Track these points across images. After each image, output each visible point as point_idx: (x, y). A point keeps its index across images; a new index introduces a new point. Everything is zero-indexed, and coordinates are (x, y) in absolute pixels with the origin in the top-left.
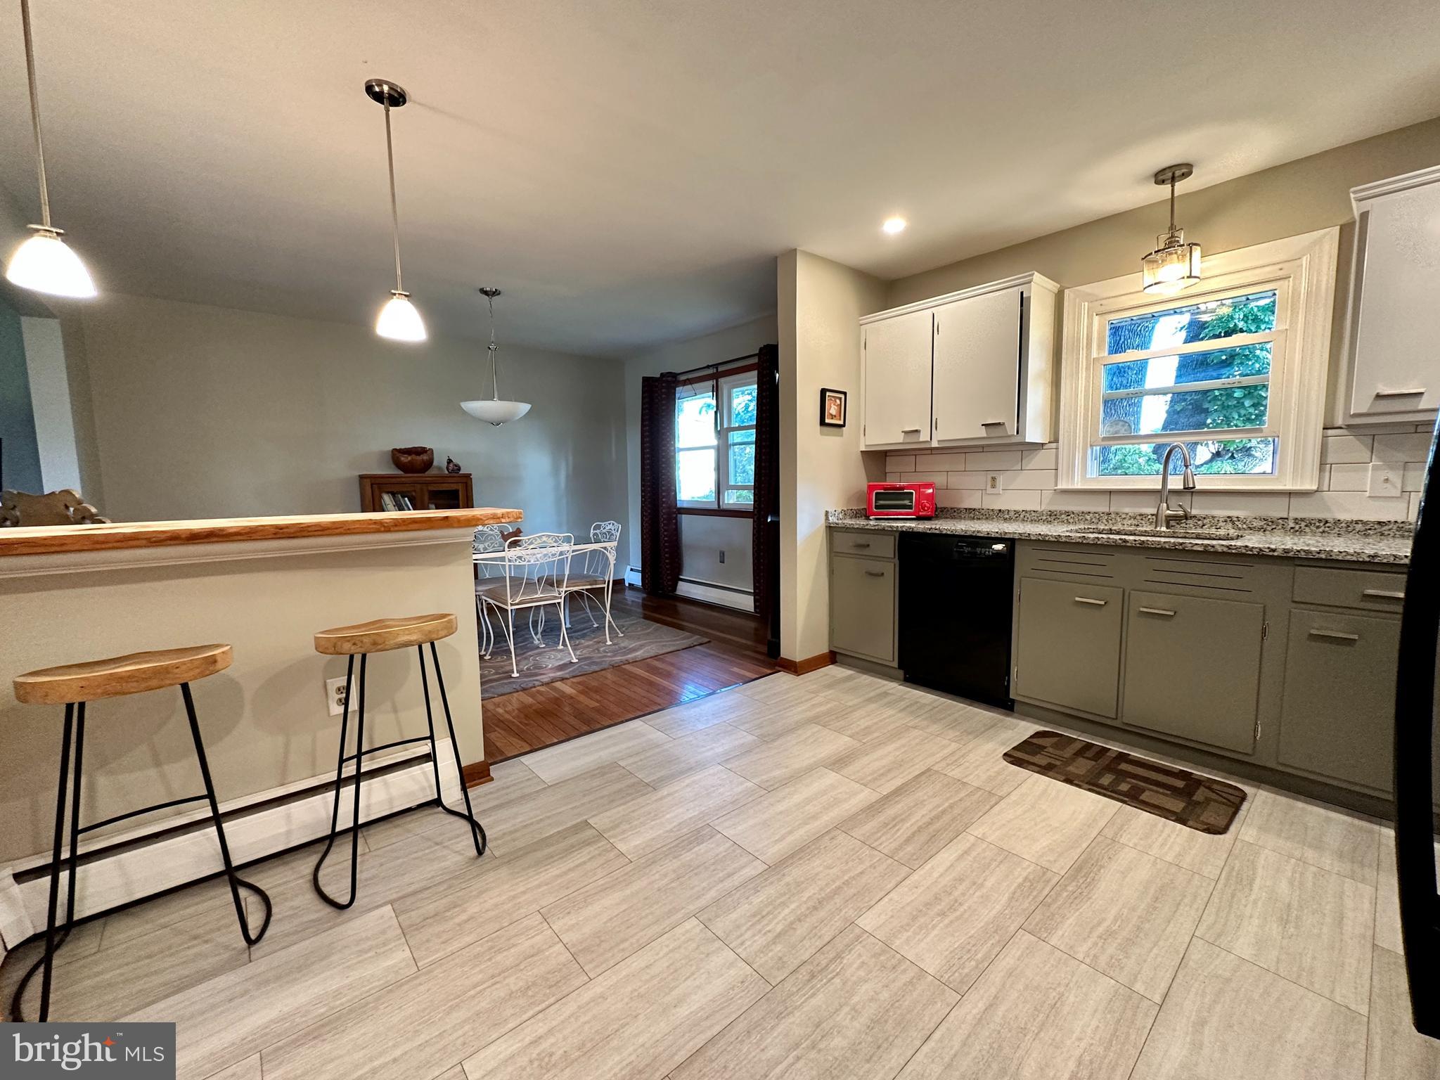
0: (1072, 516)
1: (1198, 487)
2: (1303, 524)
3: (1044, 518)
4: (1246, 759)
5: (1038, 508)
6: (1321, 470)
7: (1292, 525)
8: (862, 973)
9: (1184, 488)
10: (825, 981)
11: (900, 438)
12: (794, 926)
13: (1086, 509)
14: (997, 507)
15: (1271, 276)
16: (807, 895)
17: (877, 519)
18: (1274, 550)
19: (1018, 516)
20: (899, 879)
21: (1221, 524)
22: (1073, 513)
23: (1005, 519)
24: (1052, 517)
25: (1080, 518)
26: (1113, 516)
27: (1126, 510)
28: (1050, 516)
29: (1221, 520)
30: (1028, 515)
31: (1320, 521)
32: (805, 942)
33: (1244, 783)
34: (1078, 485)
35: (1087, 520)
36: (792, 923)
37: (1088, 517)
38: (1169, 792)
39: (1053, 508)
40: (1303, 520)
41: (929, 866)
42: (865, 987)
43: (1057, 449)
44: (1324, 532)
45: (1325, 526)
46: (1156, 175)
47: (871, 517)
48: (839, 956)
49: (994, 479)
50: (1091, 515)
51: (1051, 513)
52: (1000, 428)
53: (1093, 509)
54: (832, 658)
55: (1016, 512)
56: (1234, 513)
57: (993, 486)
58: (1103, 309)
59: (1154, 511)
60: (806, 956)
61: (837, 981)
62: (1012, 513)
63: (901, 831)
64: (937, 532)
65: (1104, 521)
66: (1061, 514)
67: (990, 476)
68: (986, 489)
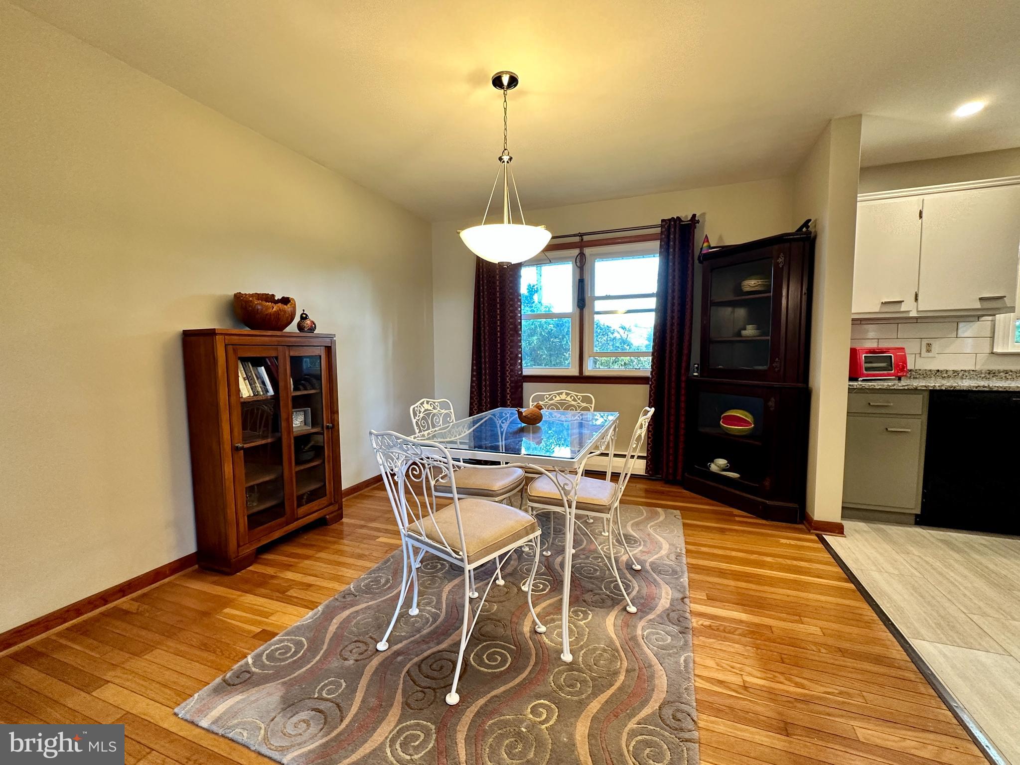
3: (983, 375)
5: (974, 369)
11: (878, 308)
14: (934, 368)
17: (864, 380)
19: (956, 374)
22: (1011, 372)
28: (989, 374)
30: (967, 374)
34: (1010, 350)
39: (990, 367)
43: (993, 321)
47: (860, 379)
49: (929, 345)
51: (989, 372)
52: (999, 301)
55: (954, 371)
57: (928, 351)
62: (951, 372)
66: (1000, 373)
67: (925, 342)
68: (920, 354)
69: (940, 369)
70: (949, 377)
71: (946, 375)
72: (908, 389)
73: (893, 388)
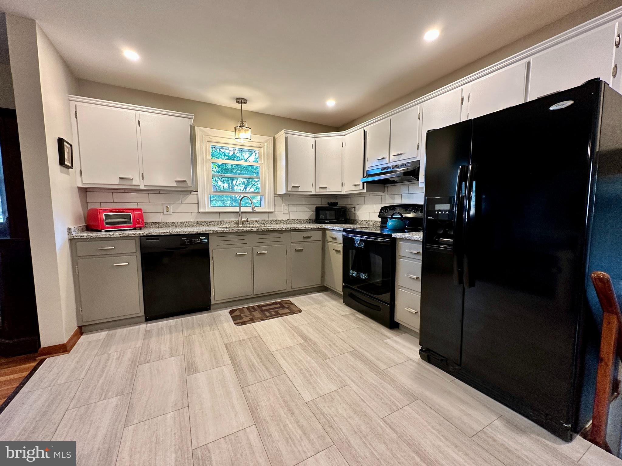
0: (207, 223)
1: (256, 211)
2: (272, 221)
3: (195, 224)
4: (285, 291)
5: (191, 221)
6: (274, 206)
7: (270, 222)
8: (333, 409)
9: (253, 211)
10: (334, 423)
11: (117, 182)
12: (301, 426)
13: (212, 220)
14: (171, 221)
15: (258, 146)
16: (283, 414)
17: (106, 231)
18: (288, 228)
19: (182, 224)
20: (288, 380)
21: (254, 223)
22: (207, 222)
23: (176, 226)
24: (199, 224)
25: (210, 223)
26: (222, 222)
27: (226, 220)
28: (198, 223)
29: (254, 221)
30: (187, 224)
31: (276, 220)
32: (311, 424)
33: (286, 298)
34: (207, 210)
35: (213, 224)
36: (299, 426)
37: (213, 223)
38: (281, 309)
39: (198, 220)
40: (272, 220)
41: (284, 368)
42: (340, 410)
43: (197, 194)
44: (277, 223)
45: (276, 222)
46: (237, 99)
47: (103, 230)
48: (323, 414)
49: (167, 207)
50: (214, 222)
51: (198, 222)
52: (185, 183)
53: (214, 220)
54: (81, 331)
55: (181, 223)
56: (257, 219)
57: (167, 211)
58: (210, 140)
59: (237, 219)
60: (320, 427)
61: (335, 419)
62: (180, 223)
63: (259, 367)
64: (168, 234)
65: (219, 224)
66: (202, 223)
67: (165, 206)
68: (163, 213)
69: (174, 221)
70: (179, 226)
71: (177, 225)
72: (123, 237)
73: (113, 236)
